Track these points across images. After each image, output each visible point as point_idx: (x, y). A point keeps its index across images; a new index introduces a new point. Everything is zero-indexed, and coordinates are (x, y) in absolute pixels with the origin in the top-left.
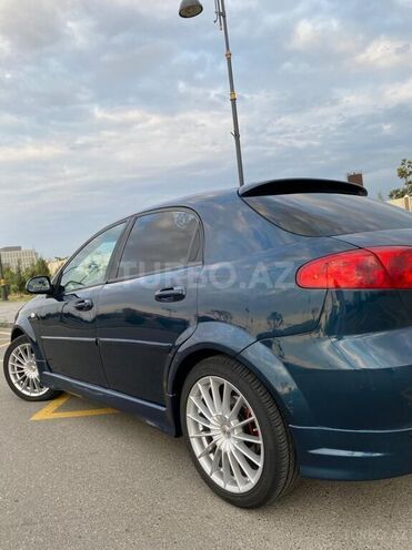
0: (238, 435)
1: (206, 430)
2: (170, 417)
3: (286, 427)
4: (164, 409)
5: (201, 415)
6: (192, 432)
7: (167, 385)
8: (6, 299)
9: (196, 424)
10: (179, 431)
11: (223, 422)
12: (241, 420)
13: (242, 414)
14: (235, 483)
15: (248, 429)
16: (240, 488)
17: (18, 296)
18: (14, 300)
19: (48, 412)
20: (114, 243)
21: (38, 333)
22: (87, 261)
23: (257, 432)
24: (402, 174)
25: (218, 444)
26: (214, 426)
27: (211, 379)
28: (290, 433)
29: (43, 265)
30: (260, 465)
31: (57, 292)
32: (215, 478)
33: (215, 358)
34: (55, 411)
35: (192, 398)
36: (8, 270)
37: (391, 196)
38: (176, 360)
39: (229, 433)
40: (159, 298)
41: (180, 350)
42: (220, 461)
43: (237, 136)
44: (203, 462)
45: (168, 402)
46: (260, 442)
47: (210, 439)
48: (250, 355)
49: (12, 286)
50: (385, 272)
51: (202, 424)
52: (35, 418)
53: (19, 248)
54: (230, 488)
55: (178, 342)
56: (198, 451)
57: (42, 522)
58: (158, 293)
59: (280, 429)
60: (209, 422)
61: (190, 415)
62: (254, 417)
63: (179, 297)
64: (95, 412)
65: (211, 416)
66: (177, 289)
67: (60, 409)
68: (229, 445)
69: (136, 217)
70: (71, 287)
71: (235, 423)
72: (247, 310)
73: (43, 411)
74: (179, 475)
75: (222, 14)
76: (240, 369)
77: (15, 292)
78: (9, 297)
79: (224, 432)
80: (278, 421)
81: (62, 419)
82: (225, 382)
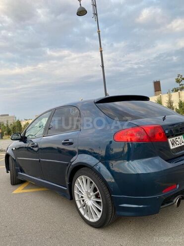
0: (93, 198)
1: (82, 197)
2: (68, 192)
3: (111, 195)
4: (66, 188)
5: (80, 191)
6: (77, 198)
7: (67, 179)
9: (78, 195)
10: (72, 198)
11: (88, 194)
12: (94, 192)
13: (95, 190)
14: (93, 218)
15: (97, 196)
16: (95, 220)
17: (7, 137)
18: (5, 139)
19: (20, 190)
20: (47, 119)
21: (16, 155)
22: (38, 125)
23: (100, 197)
24: (178, 81)
25: (86, 202)
26: (85, 195)
27: (83, 177)
28: (111, 198)
29: (19, 123)
30: (101, 210)
31: (24, 139)
32: (86, 216)
33: (84, 168)
34: (23, 189)
35: (76, 185)
36: (3, 125)
37: (173, 90)
38: (71, 167)
39: (90, 198)
40: (64, 144)
41: (73, 164)
42: (87, 210)
43: (103, 67)
44: (81, 210)
45: (67, 186)
46: (101, 201)
47: (83, 201)
48: (97, 168)
49: (4, 133)
50: (148, 136)
51: (80, 195)
52: (15, 192)
53: (8, 115)
54: (91, 220)
55: (72, 161)
56: (79, 206)
57: (16, 234)
58: (63, 142)
59: (108, 195)
60: (83, 194)
61: (76, 192)
62: (98, 191)
63: (71, 144)
64: (40, 189)
65: (83, 191)
66: (70, 141)
67: (25, 188)
68: (90, 203)
69: (56, 109)
70: (30, 137)
71: (92, 194)
72: (100, 148)
73: (18, 189)
74: (72, 215)
75: (96, 14)
76: (93, 172)
77: (6, 134)
78: (3, 137)
79: (88, 197)
80: (107, 192)
81: (26, 192)
82: (88, 178)
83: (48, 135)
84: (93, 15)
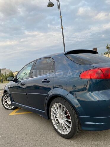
0: (65, 119)
1: (56, 117)
2: (46, 114)
3: (78, 116)
4: (44, 112)
5: (55, 113)
6: (52, 118)
7: (45, 105)
8: (2, 82)
9: (53, 116)
10: (49, 118)
11: (61, 115)
12: (65, 115)
13: (66, 113)
14: (64, 132)
15: (67, 117)
16: (65, 133)
17: (5, 82)
20: (31, 67)
21: (11, 92)
22: (24, 72)
23: (70, 118)
24: (108, 48)
25: (59, 121)
27: (57, 104)
28: (79, 118)
29: (12, 73)
30: (71, 127)
31: (16, 80)
32: (59, 130)
33: (58, 98)
34: (15, 113)
35: (52, 109)
36: (3, 75)
37: (104, 54)
38: (48, 98)
39: (62, 118)
40: (43, 82)
41: (49, 96)
42: (60, 126)
43: (63, 38)
44: (55, 126)
45: (46, 110)
46: (71, 121)
47: (57, 120)
48: (68, 97)
49: (4, 79)
50: (104, 74)
51: (55, 116)
52: (10, 114)
53: (6, 69)
54: (63, 133)
55: (48, 94)
56: (54, 123)
57: (12, 143)
58: (43, 80)
59: (76, 117)
60: (57, 115)
61: (52, 113)
62: (69, 114)
63: (48, 82)
65: (57, 114)
66: (48, 80)
67: (17, 112)
68: (62, 121)
69: (37, 60)
70: (20, 79)
71: (64, 115)
72: (67, 85)
73: (12, 113)
74: (49, 130)
75: (59, 6)
76: (65, 101)
77: (5, 80)
78: (3, 82)
79: (61, 118)
80: (75, 115)
81: (17, 115)
82: (61, 104)
83: (32, 77)
84: (57, 7)
